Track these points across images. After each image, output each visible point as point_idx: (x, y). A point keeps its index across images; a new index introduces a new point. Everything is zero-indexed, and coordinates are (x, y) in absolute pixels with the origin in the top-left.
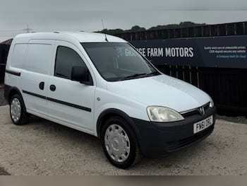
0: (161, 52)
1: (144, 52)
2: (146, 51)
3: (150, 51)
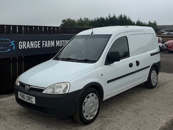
0: (53, 43)
1: (39, 44)
2: (41, 43)
3: (44, 43)
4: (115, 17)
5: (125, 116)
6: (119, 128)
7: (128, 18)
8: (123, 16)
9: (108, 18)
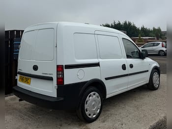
4: (119, 24)
5: (126, 111)
6: (121, 120)
7: (132, 24)
8: (128, 23)
9: (113, 24)
